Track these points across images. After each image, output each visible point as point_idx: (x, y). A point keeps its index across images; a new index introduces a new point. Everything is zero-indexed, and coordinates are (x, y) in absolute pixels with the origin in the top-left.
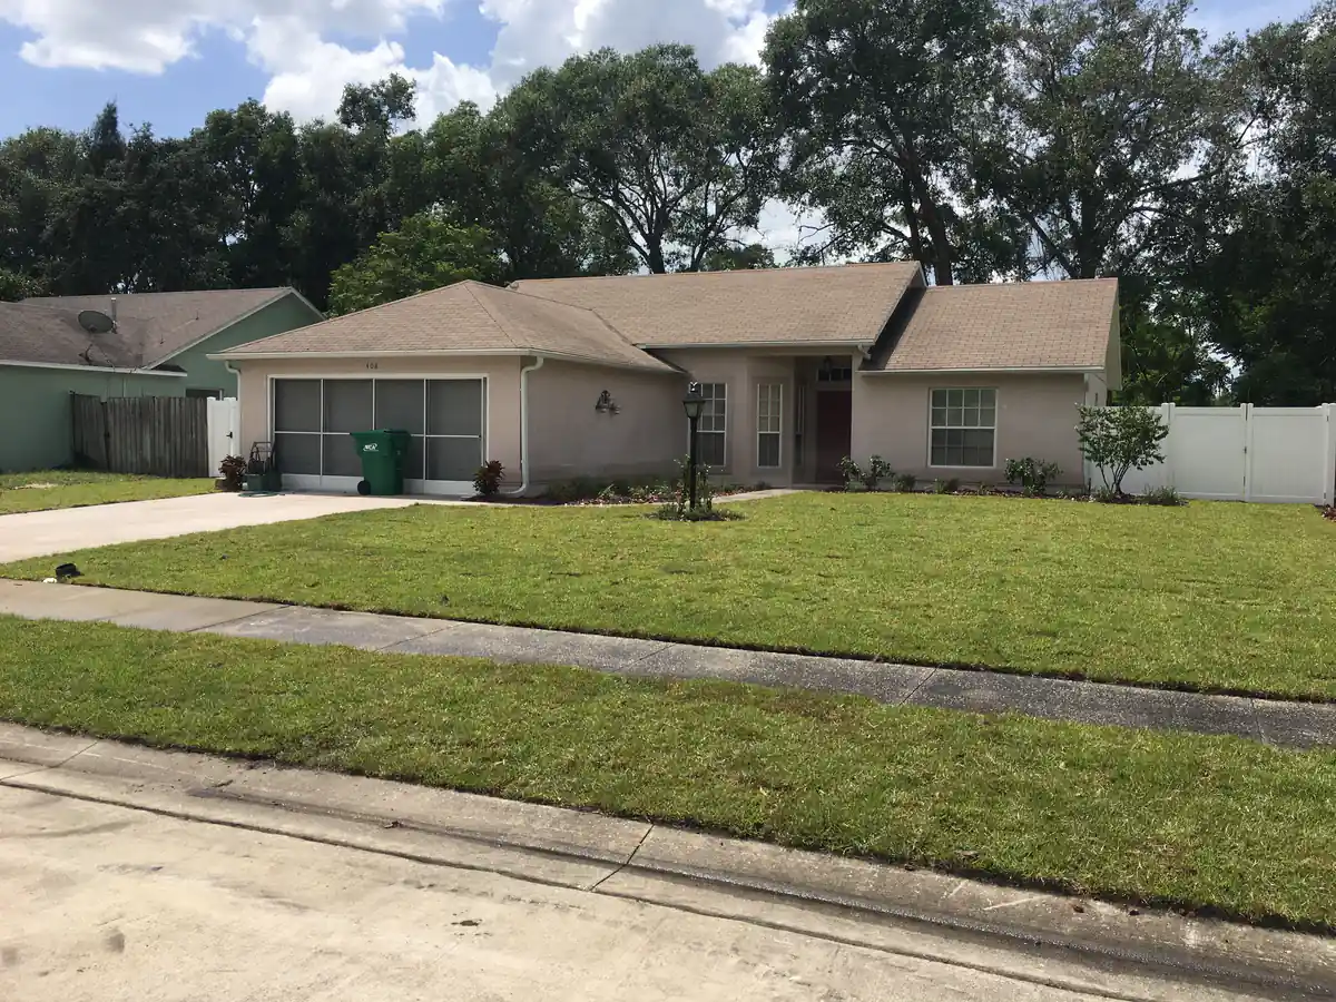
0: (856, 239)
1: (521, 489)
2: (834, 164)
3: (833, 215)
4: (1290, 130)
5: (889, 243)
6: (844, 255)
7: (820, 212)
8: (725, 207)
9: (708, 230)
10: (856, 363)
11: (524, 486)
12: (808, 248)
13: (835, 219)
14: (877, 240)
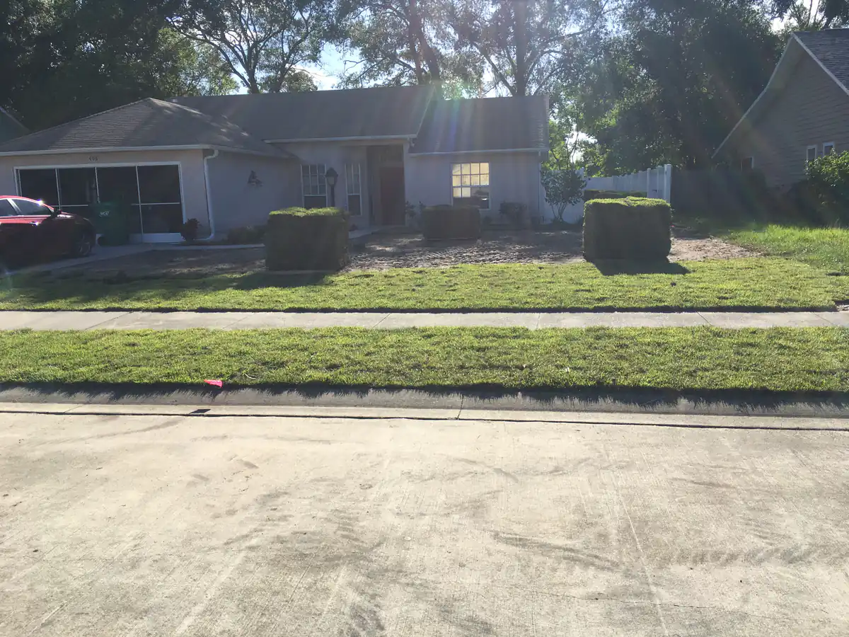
0: (380, 69)
1: (211, 237)
2: (363, 19)
3: (364, 53)
4: (630, 4)
5: (400, 72)
6: (373, 80)
7: (358, 51)
8: (295, 48)
9: (285, 62)
10: (406, 148)
11: (212, 235)
12: (352, 75)
13: (366, 56)
14: (393, 69)
